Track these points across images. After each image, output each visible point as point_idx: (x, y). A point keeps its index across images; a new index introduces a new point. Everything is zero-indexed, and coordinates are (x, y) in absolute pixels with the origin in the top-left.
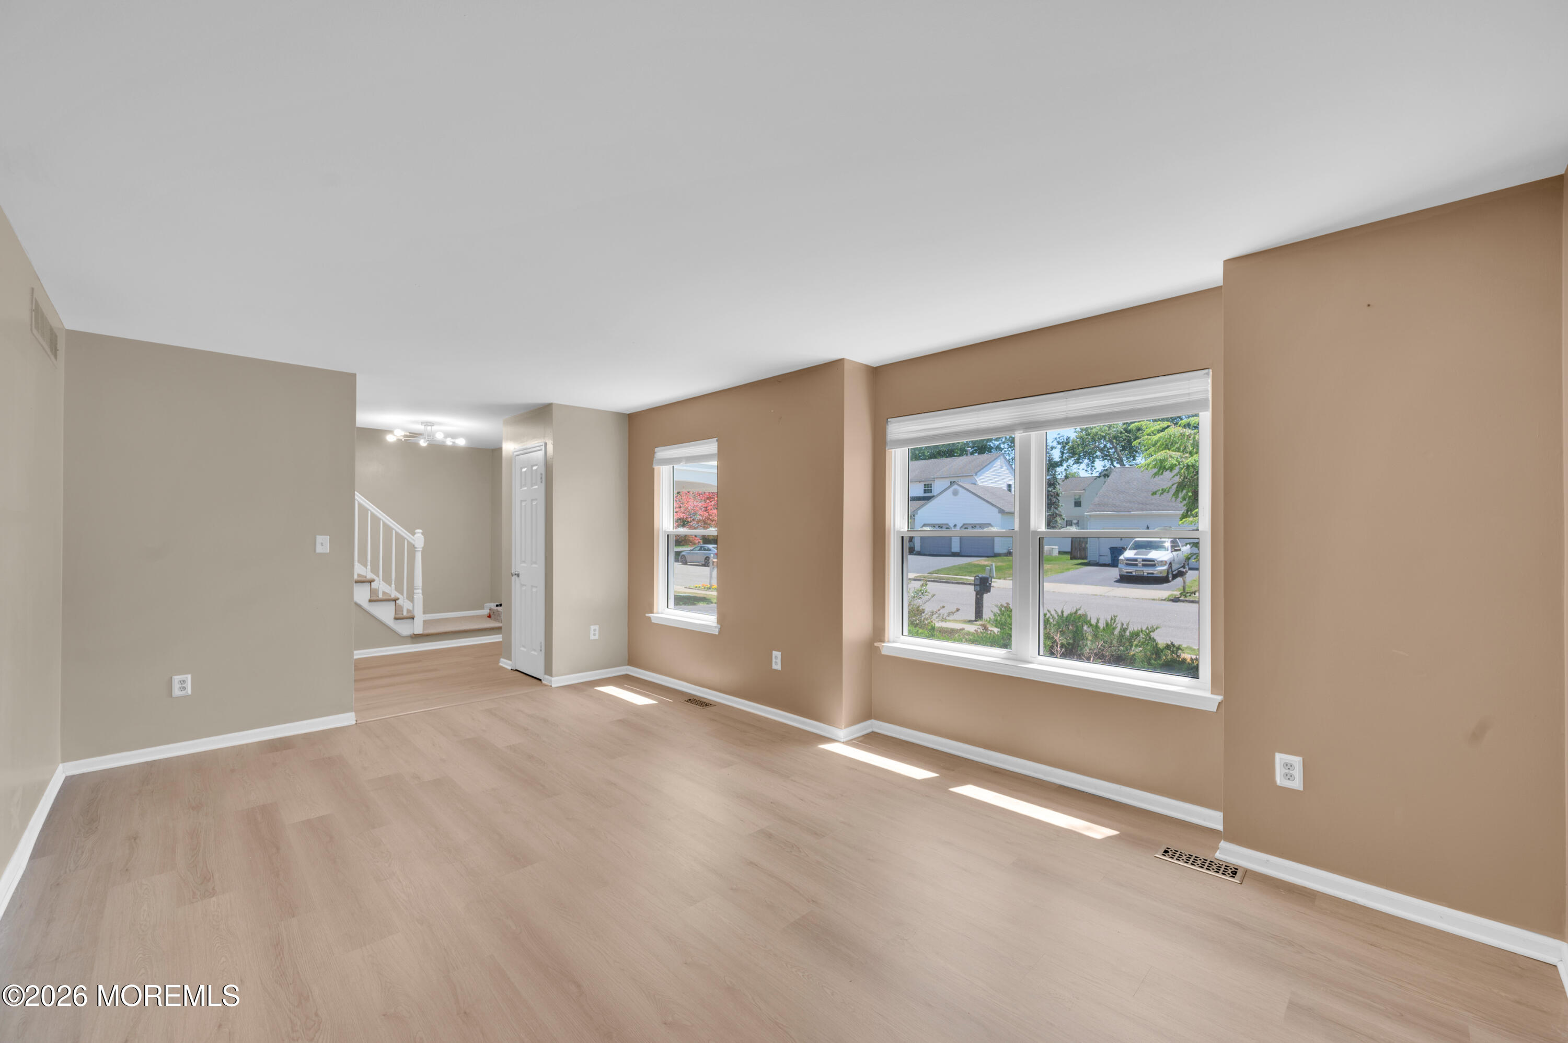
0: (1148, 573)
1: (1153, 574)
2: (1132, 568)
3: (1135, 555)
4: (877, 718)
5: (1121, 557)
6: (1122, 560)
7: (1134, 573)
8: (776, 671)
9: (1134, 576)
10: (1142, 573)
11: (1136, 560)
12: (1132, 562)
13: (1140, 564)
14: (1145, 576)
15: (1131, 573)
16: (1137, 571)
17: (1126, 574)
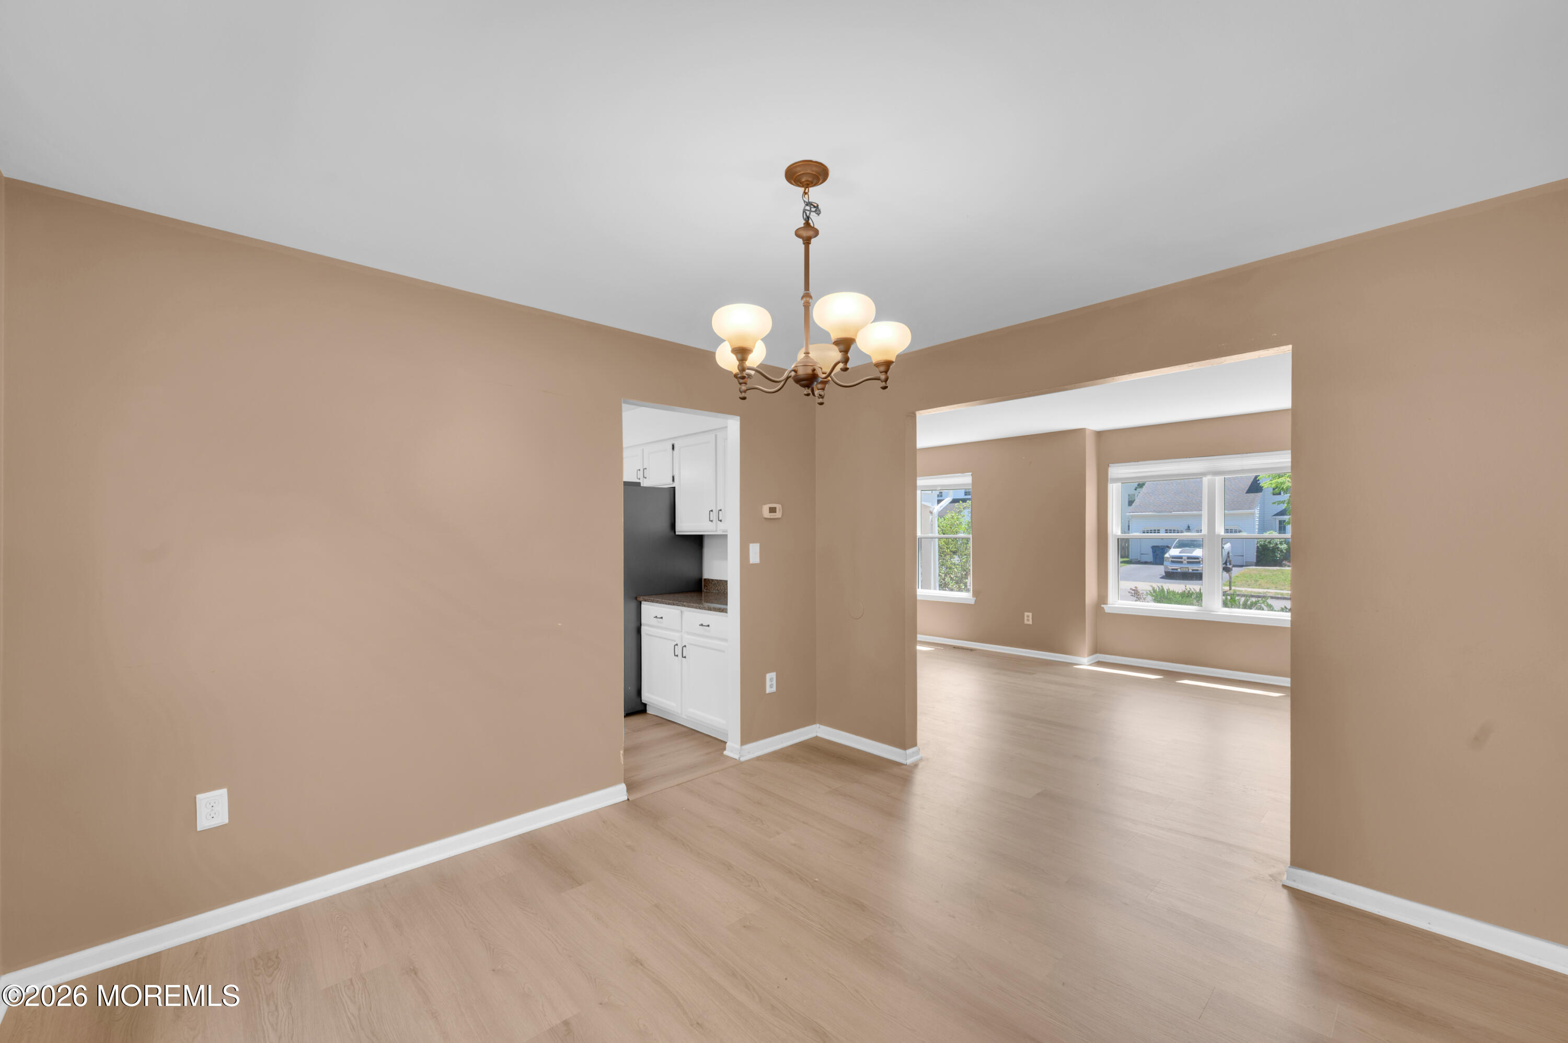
0: (1193, 570)
1: (1198, 570)
2: (1179, 566)
3: (1180, 553)
4: (1101, 653)
5: (1167, 555)
6: (1167, 558)
7: (1179, 570)
8: (1029, 625)
9: (1179, 573)
10: (1187, 570)
11: (1181, 557)
12: (1177, 560)
13: (1185, 562)
14: (1189, 573)
15: (1177, 569)
16: (1182, 567)
17: (1171, 571)
